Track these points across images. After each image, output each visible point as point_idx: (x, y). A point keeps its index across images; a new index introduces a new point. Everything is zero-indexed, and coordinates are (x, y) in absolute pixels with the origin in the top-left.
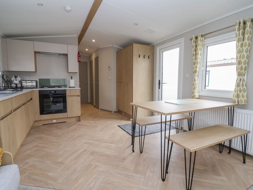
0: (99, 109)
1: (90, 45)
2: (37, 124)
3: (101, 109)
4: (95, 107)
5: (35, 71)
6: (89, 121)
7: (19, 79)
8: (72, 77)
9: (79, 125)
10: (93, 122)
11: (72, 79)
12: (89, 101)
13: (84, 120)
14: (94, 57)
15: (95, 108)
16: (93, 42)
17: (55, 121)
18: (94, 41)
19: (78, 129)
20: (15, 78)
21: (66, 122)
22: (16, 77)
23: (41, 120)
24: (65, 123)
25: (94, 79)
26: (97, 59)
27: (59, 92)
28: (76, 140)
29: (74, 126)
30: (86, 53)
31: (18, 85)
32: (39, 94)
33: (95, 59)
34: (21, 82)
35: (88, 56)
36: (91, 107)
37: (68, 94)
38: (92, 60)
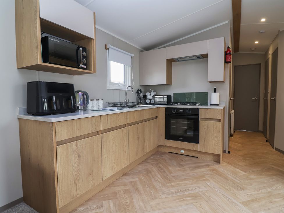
0: (273, 148)
1: (259, 31)
2: (162, 150)
3: (277, 149)
4: (267, 141)
5: (166, 84)
6: (238, 168)
7: (153, 94)
8: (215, 89)
9: (213, 170)
10: (244, 173)
11: (215, 92)
12: (261, 128)
13: (229, 163)
14: (271, 52)
15: (268, 143)
16: (264, 24)
17: (182, 151)
18: (263, 20)
19: (204, 179)
20: (149, 94)
21: (197, 157)
22: (150, 92)
23: (166, 146)
24: (195, 159)
25: (269, 91)
26: (275, 54)
27: (189, 111)
28: (184, 200)
29: (202, 170)
30: (257, 48)
31: (151, 101)
32: (165, 112)
33: (272, 54)
34: (153, 97)
35: (264, 53)
36: (260, 140)
37: (202, 115)
38: (269, 58)
